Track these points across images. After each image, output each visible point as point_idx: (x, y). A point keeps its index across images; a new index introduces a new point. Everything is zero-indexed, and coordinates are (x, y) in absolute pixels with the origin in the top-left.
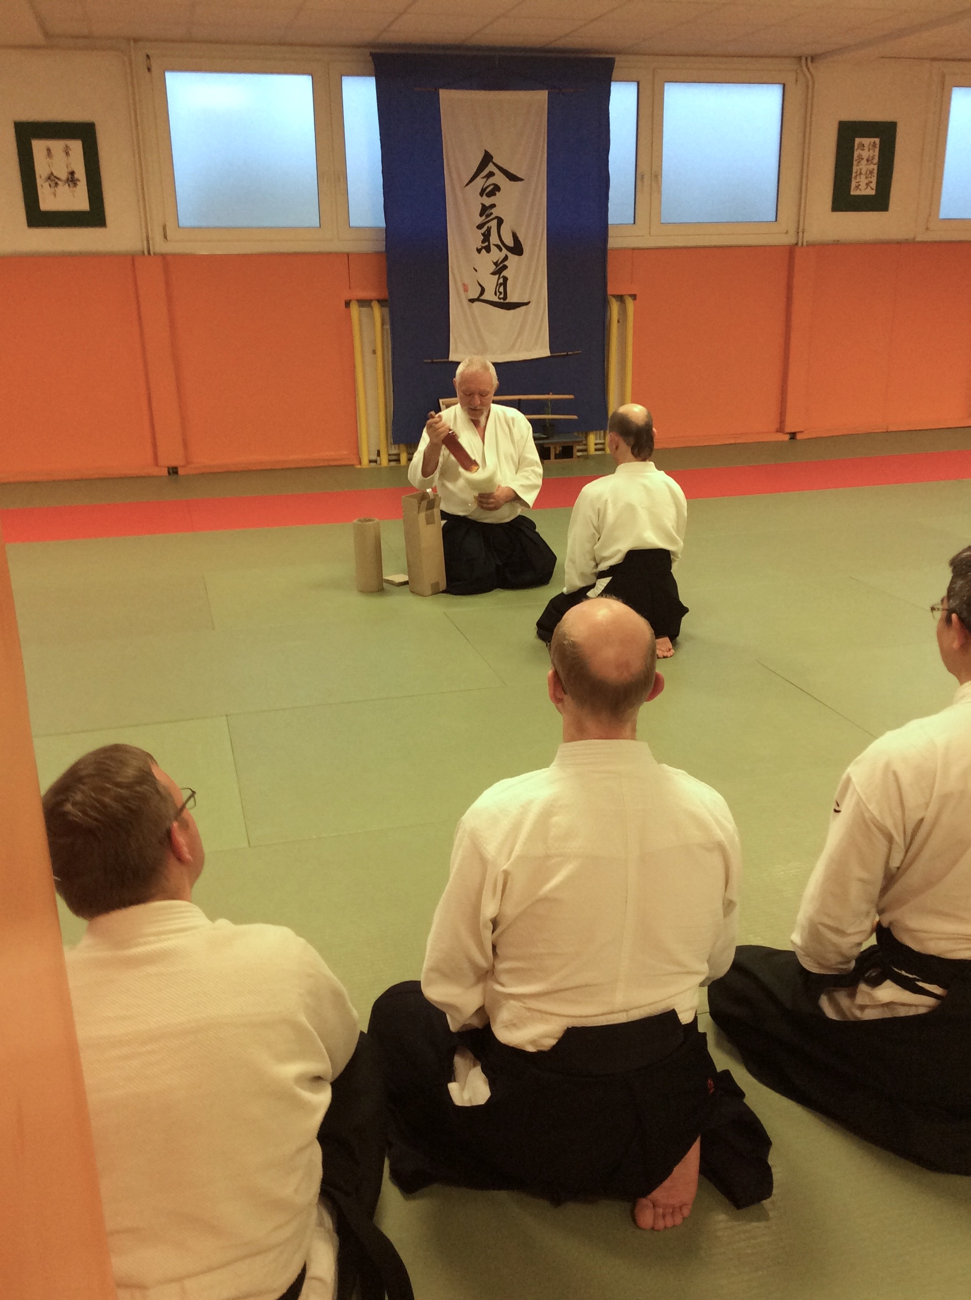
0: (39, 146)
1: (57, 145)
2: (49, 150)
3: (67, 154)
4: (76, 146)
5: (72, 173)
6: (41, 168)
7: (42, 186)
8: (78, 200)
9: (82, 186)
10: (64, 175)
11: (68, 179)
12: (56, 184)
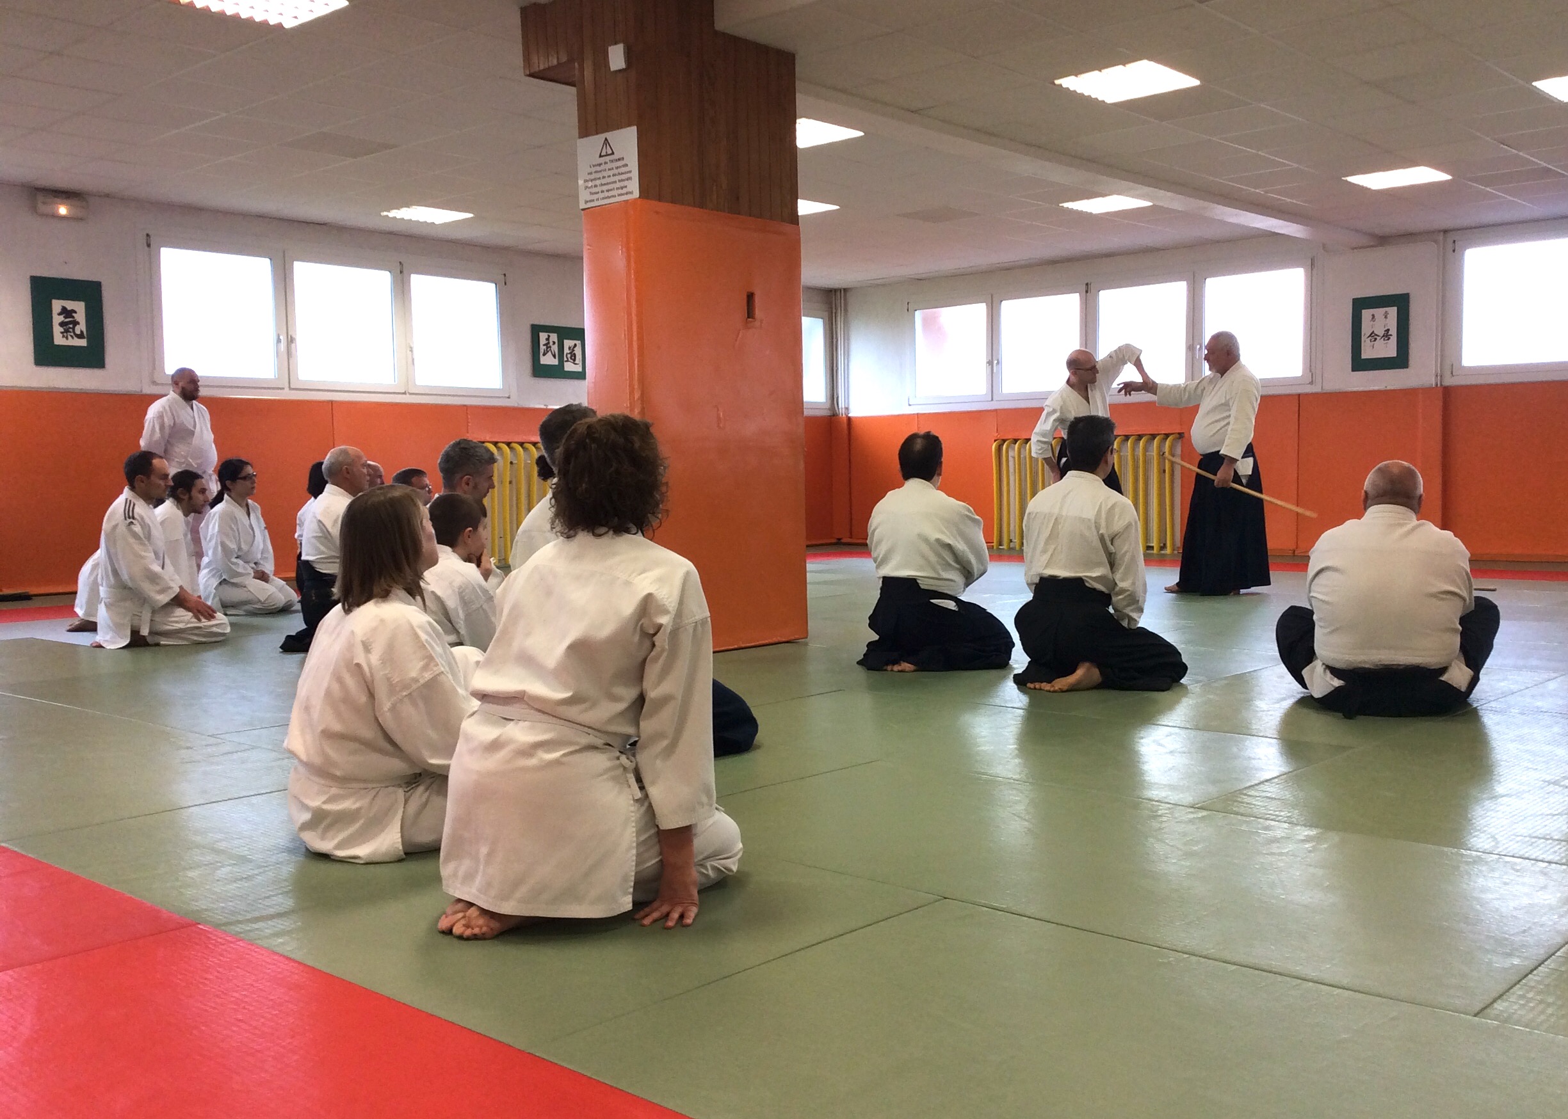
0: (1366, 314)
1: (1379, 312)
2: (1373, 315)
3: (1386, 317)
4: (1393, 311)
5: (1388, 330)
6: (1366, 330)
7: (1365, 341)
8: (1389, 350)
9: (1394, 339)
10: (1381, 333)
11: (1383, 336)
12: (1376, 339)
